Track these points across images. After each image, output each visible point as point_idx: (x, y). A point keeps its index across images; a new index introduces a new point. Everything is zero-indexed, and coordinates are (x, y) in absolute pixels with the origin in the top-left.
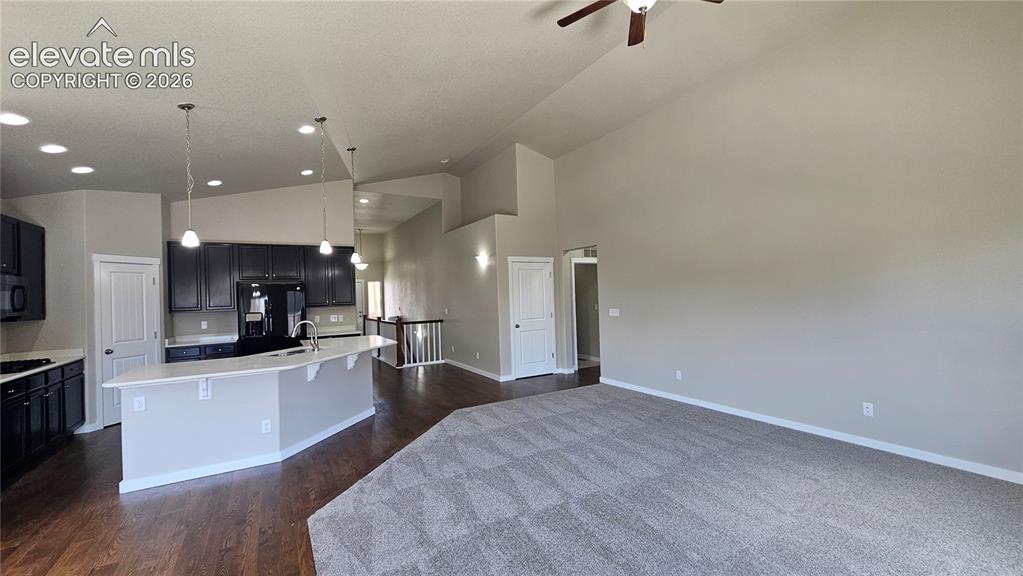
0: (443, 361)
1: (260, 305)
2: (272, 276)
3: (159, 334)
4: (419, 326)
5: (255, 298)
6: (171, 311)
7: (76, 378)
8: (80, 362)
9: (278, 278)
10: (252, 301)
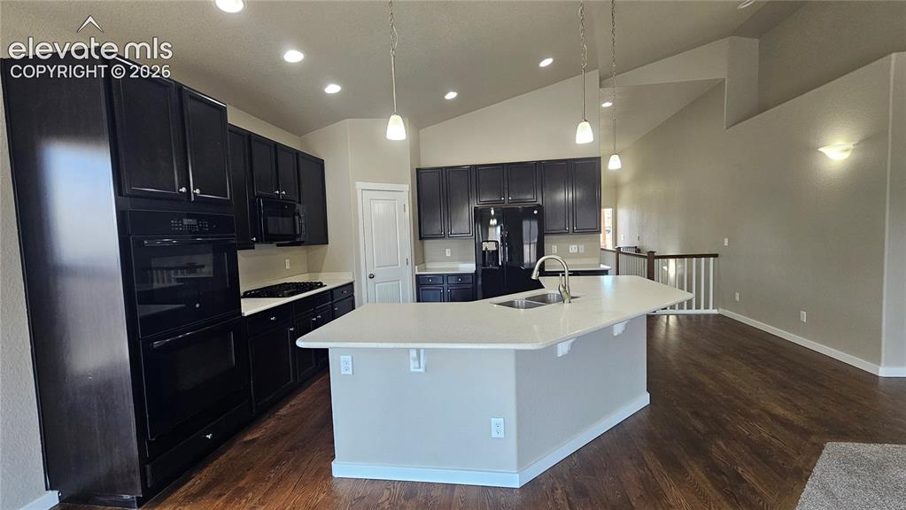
0: (715, 312)
1: (496, 233)
2: (508, 199)
3: (410, 260)
4: (672, 262)
5: (492, 226)
6: (421, 238)
7: (349, 299)
8: (351, 284)
9: (514, 201)
10: (490, 229)
